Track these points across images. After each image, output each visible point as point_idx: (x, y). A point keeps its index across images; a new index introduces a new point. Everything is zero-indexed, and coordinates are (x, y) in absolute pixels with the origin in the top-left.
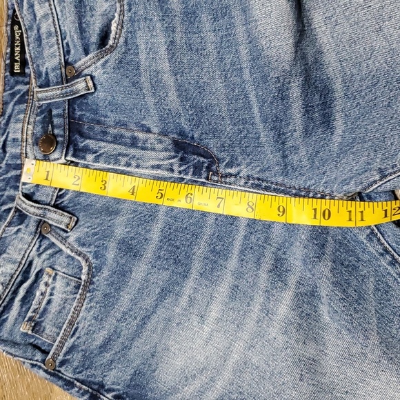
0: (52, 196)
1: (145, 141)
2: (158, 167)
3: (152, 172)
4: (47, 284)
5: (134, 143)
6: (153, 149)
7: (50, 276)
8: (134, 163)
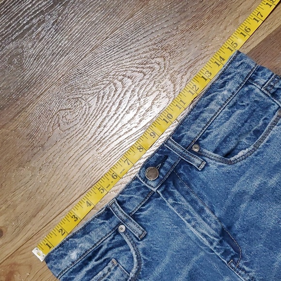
0: (137, 208)
1: (208, 216)
2: (206, 236)
3: (200, 236)
4: (109, 270)
5: (201, 211)
6: (210, 225)
7: (114, 265)
8: (193, 223)
